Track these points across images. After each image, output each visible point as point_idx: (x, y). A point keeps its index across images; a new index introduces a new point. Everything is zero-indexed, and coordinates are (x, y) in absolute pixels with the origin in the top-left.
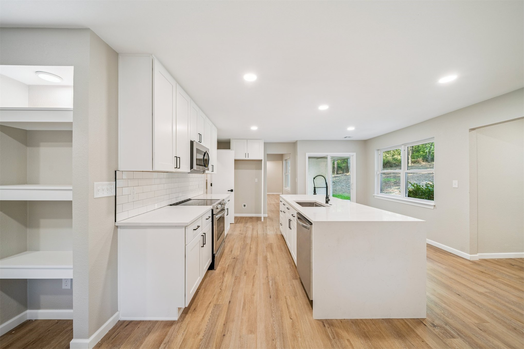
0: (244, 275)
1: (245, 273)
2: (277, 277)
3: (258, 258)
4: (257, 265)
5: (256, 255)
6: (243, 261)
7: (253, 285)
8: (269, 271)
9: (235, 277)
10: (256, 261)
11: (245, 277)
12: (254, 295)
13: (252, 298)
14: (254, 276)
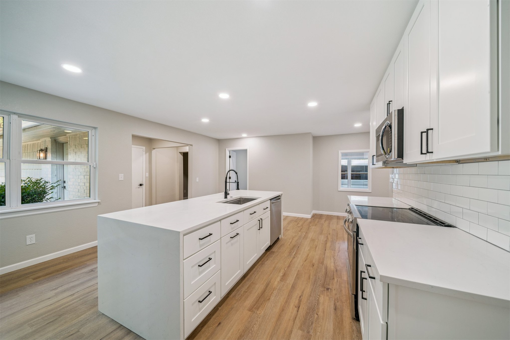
0: (315, 263)
1: (313, 266)
2: (286, 256)
3: (294, 280)
4: (298, 271)
5: (293, 287)
6: (315, 281)
7: (308, 255)
8: (290, 262)
9: (323, 264)
10: (298, 277)
11: (314, 262)
12: (309, 250)
13: (311, 249)
14: (305, 261)
